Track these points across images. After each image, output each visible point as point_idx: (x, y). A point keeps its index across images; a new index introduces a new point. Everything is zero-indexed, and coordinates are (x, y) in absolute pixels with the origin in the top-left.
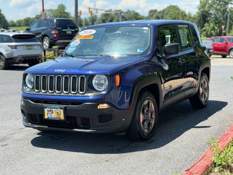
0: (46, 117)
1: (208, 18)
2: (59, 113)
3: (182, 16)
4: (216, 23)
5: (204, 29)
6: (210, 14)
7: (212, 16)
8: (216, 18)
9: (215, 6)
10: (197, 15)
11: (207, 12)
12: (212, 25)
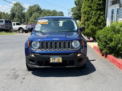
0: (51, 62)
1: (15, 16)
2: (59, 59)
3: (3, 14)
4: (19, 18)
5: (14, 20)
6: (16, 14)
7: (17, 15)
8: (18, 16)
9: (18, 11)
10: (10, 14)
11: (14, 13)
12: (17, 19)
